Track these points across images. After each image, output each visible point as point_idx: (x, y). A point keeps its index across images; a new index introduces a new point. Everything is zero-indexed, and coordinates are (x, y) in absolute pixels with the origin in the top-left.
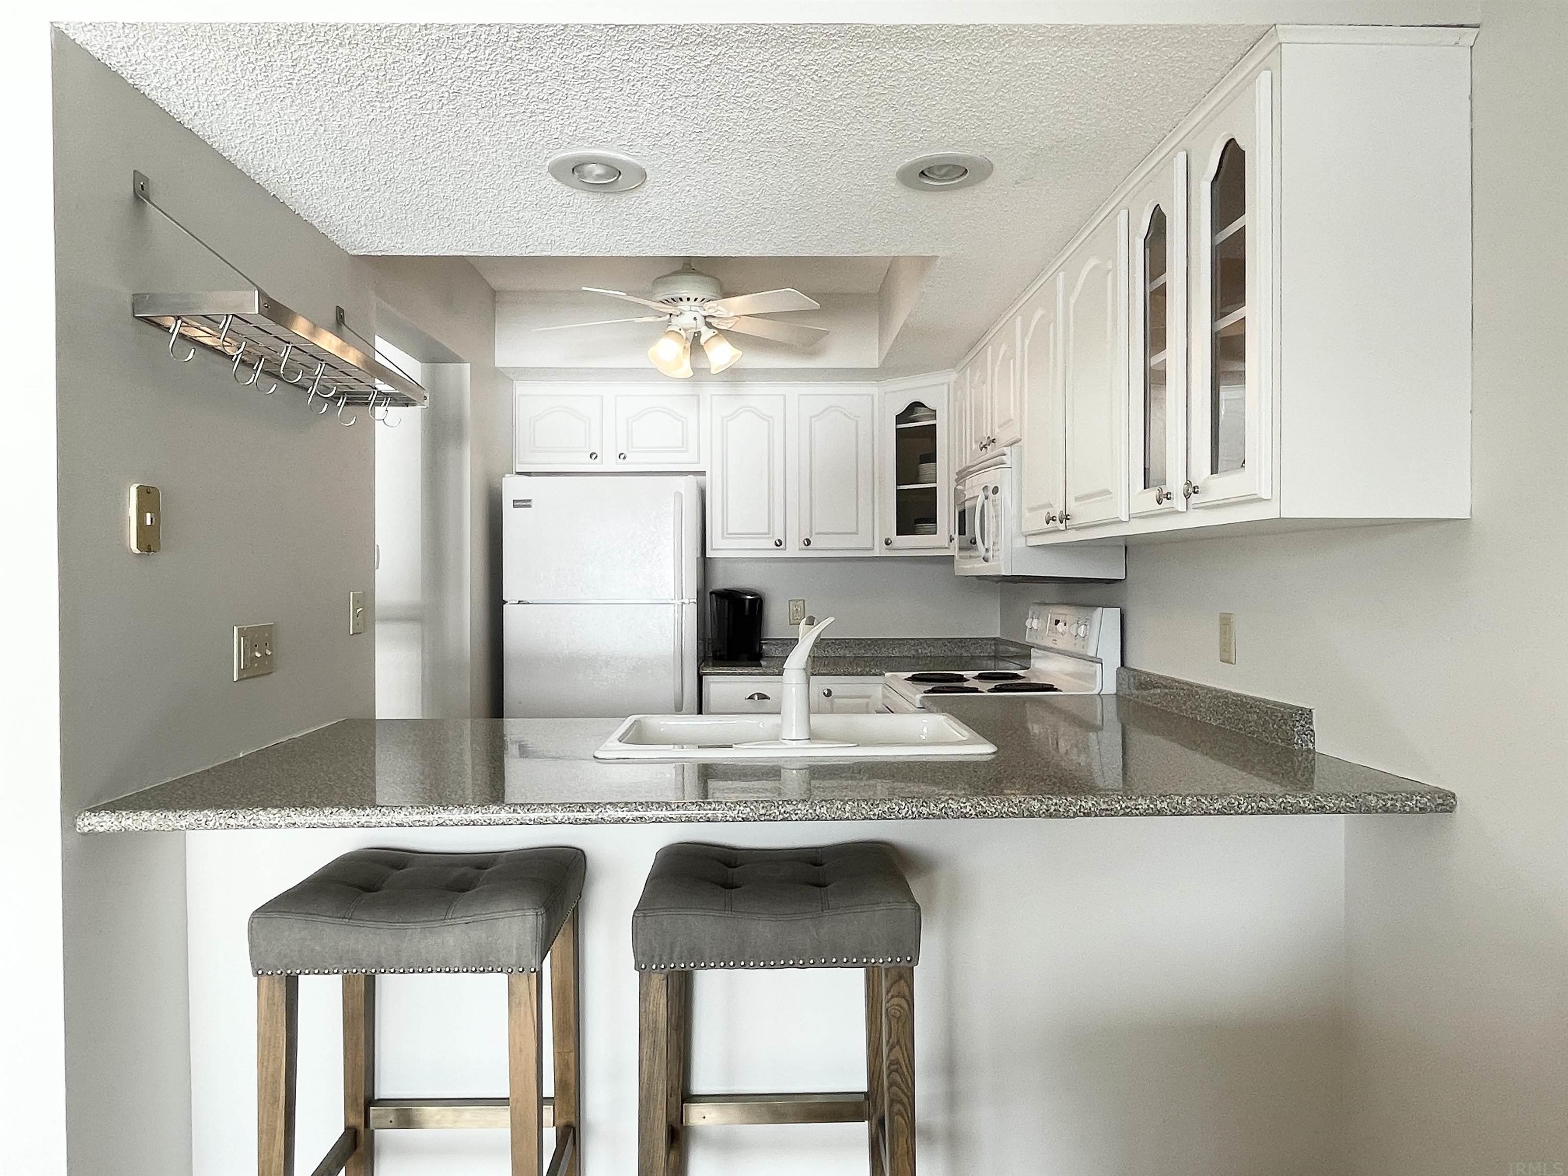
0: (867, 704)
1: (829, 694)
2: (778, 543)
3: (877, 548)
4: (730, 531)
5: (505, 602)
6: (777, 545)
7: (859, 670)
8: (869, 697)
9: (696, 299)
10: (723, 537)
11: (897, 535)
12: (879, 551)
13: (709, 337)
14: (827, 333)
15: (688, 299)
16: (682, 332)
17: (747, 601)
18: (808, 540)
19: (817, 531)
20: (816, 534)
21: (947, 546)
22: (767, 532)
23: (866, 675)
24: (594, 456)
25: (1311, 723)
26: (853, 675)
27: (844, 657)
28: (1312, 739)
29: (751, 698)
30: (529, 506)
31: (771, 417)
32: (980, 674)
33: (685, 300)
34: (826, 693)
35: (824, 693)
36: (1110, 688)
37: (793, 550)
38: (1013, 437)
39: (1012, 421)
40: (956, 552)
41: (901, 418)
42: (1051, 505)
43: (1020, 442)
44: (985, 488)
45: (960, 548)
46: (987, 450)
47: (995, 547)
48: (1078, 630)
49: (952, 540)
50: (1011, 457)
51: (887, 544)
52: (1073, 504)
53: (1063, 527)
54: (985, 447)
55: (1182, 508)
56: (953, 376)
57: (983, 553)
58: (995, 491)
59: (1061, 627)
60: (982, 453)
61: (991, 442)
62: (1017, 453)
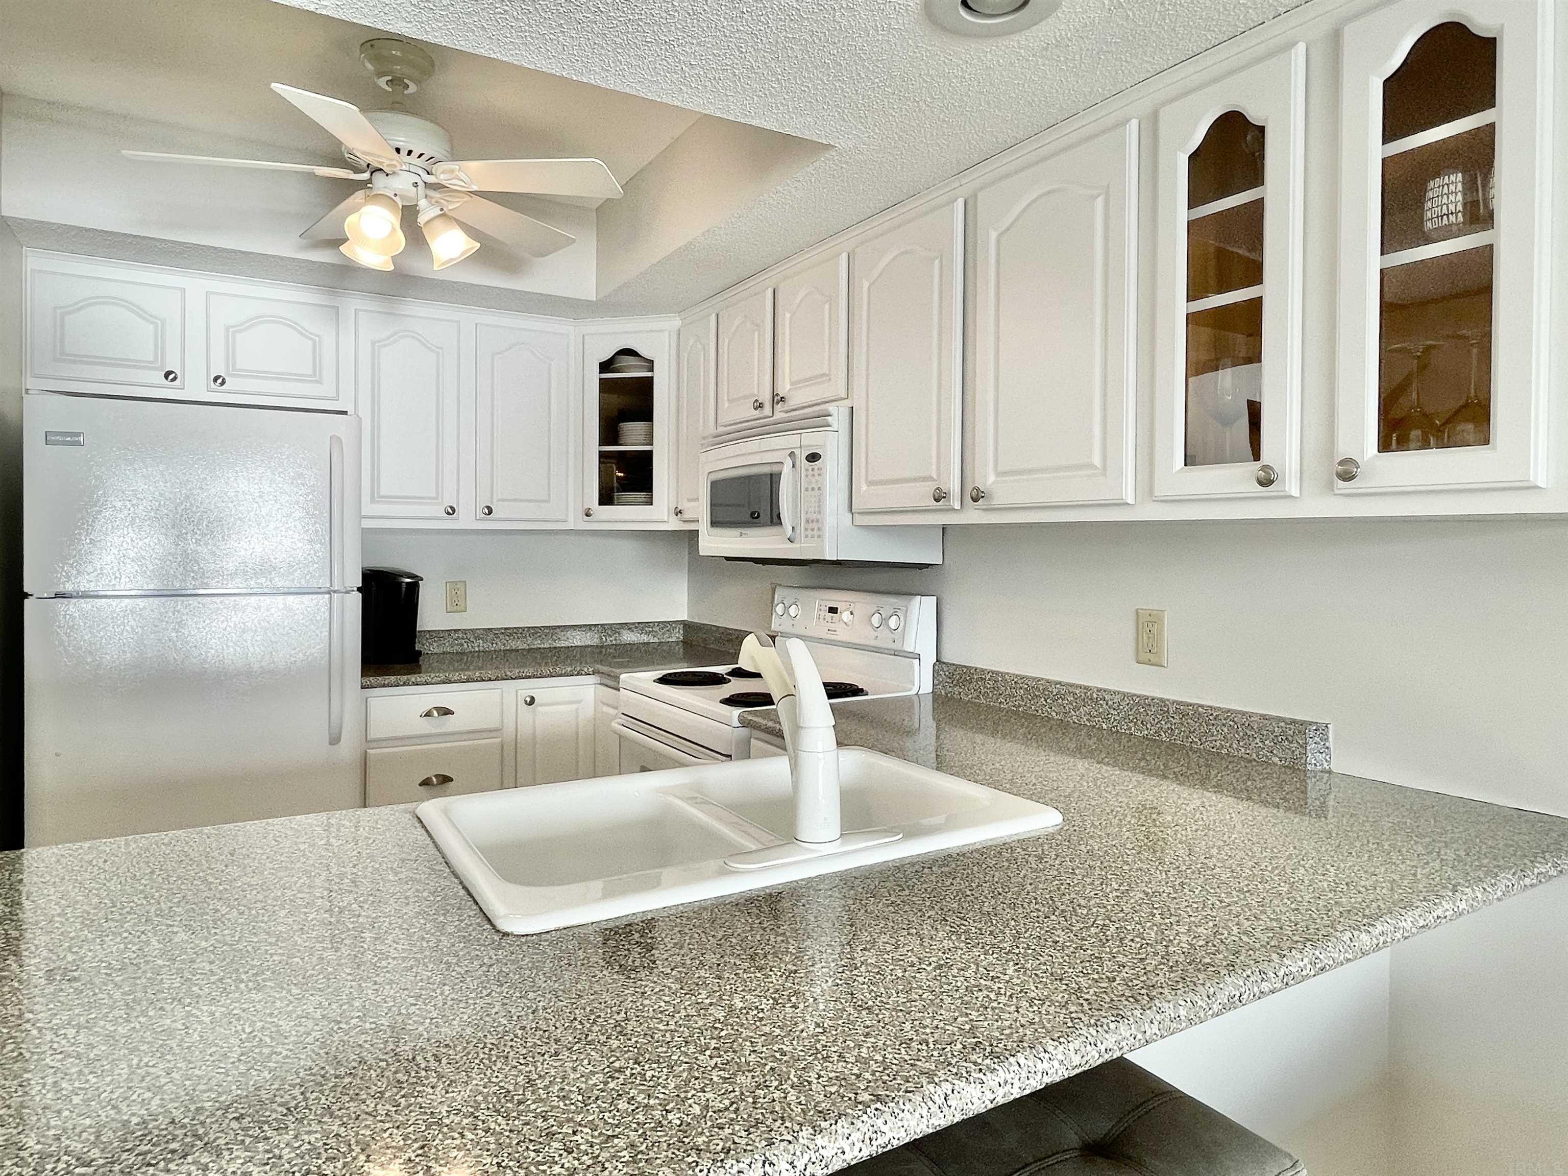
0: (577, 709)
1: (532, 701)
2: (450, 511)
3: (571, 519)
4: (382, 493)
5: (27, 595)
6: (448, 513)
7: (569, 669)
8: (579, 702)
9: (421, 155)
10: (373, 500)
11: (600, 504)
12: (575, 521)
13: (433, 215)
14: (574, 241)
15: (410, 153)
16: (397, 199)
17: (404, 585)
18: (488, 507)
19: (500, 497)
20: (499, 500)
21: (666, 519)
22: (434, 495)
23: (577, 675)
24: (171, 377)
25: (1327, 739)
26: (561, 675)
27: (518, 650)
28: (1327, 758)
29: (428, 714)
30: (77, 444)
31: (441, 348)
32: (734, 670)
33: (404, 152)
34: (528, 699)
35: (526, 701)
36: (927, 687)
37: (467, 519)
38: (828, 395)
39: (825, 377)
40: (703, 527)
41: (605, 366)
42: (929, 478)
43: (848, 403)
44: (792, 454)
45: (714, 523)
46: (767, 410)
47: (811, 526)
48: (884, 621)
49: (678, 512)
50: (838, 417)
51: (588, 515)
52: (992, 478)
53: (957, 506)
54: (761, 406)
55: (1295, 492)
56: (676, 322)
57: (789, 532)
58: (813, 457)
59: (846, 616)
60: (757, 413)
61: (778, 399)
62: (847, 412)
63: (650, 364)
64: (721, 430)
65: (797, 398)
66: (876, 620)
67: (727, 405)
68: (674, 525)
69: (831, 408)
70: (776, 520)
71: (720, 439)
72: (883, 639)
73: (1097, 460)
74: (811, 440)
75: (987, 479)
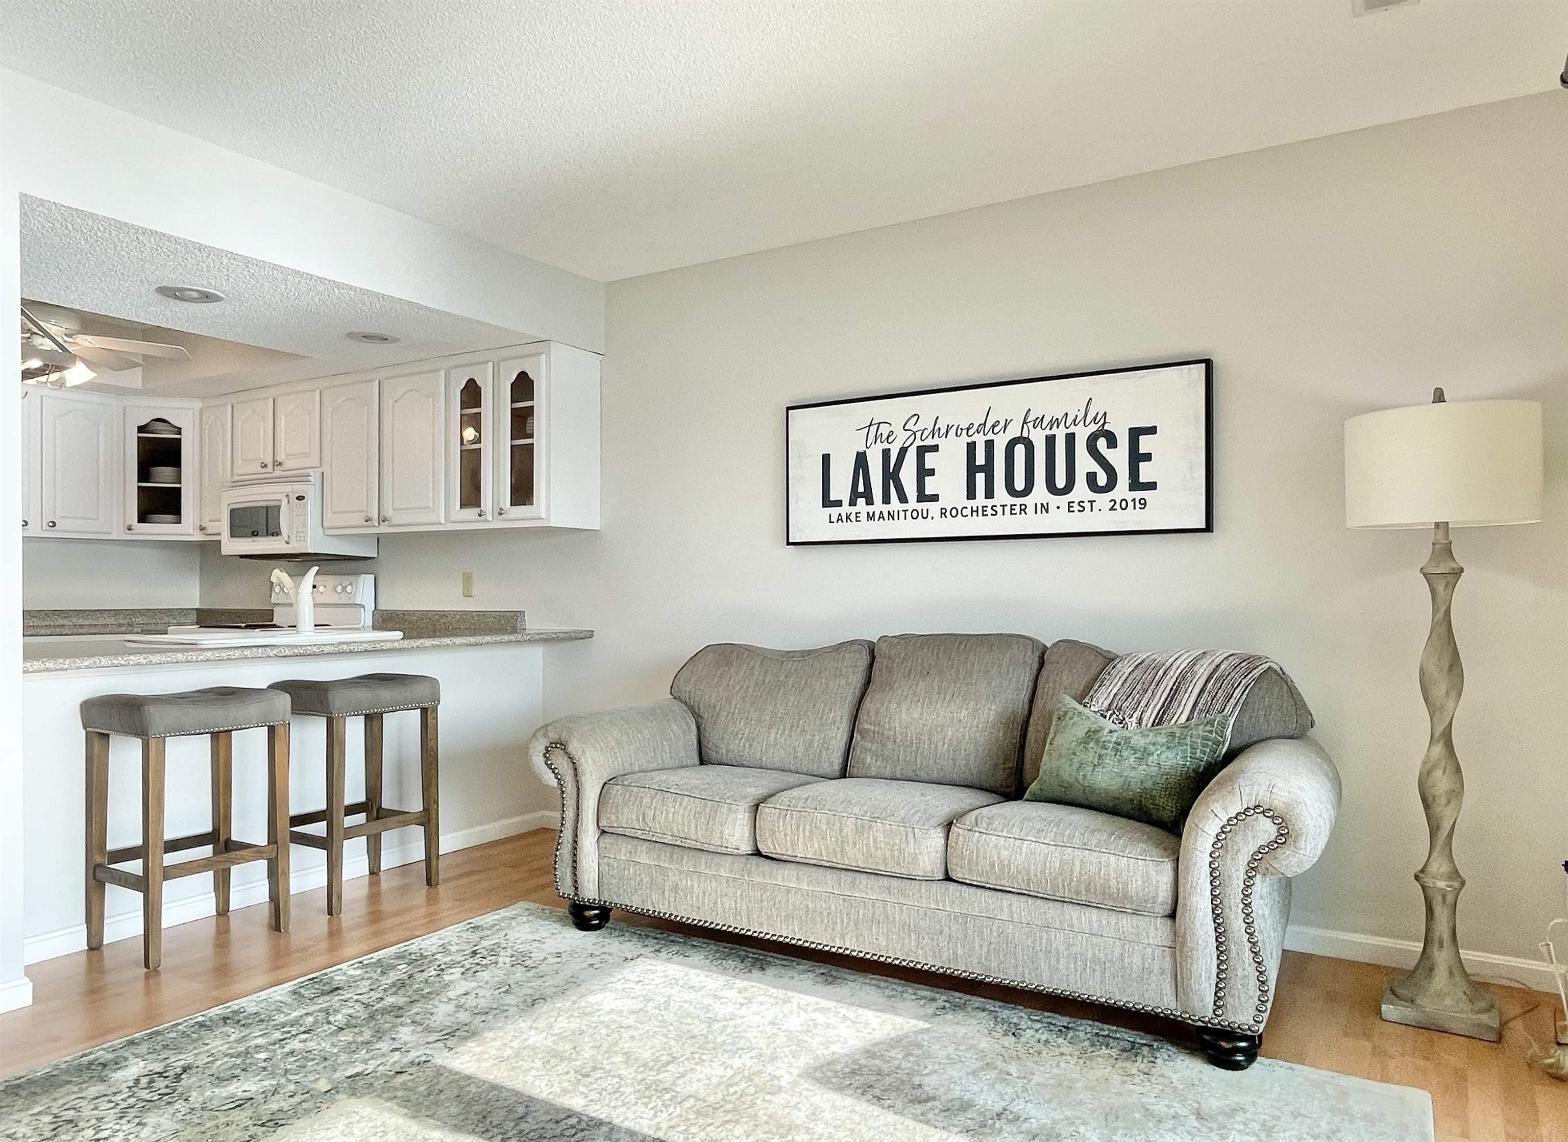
3: (116, 532)
11: (139, 522)
12: (120, 534)
18: (52, 522)
19: (62, 516)
20: (59, 518)
21: (191, 533)
36: (369, 623)
38: (308, 465)
39: (306, 455)
40: (225, 537)
41: (141, 429)
42: (364, 511)
43: (320, 470)
44: (287, 496)
45: (233, 535)
46: (270, 468)
47: (299, 535)
48: (344, 589)
49: (202, 529)
50: (315, 478)
51: (130, 529)
52: (391, 512)
53: (377, 524)
54: (266, 466)
55: (490, 519)
56: (198, 405)
57: (286, 538)
58: (300, 498)
59: (321, 589)
60: (264, 470)
61: (277, 464)
62: (319, 476)
63: (179, 431)
64: (236, 478)
65: (289, 464)
66: (339, 589)
67: (240, 462)
68: (198, 537)
69: (310, 472)
70: (278, 533)
71: (237, 484)
72: (344, 599)
73: (431, 505)
74: (299, 489)
75: (389, 512)
